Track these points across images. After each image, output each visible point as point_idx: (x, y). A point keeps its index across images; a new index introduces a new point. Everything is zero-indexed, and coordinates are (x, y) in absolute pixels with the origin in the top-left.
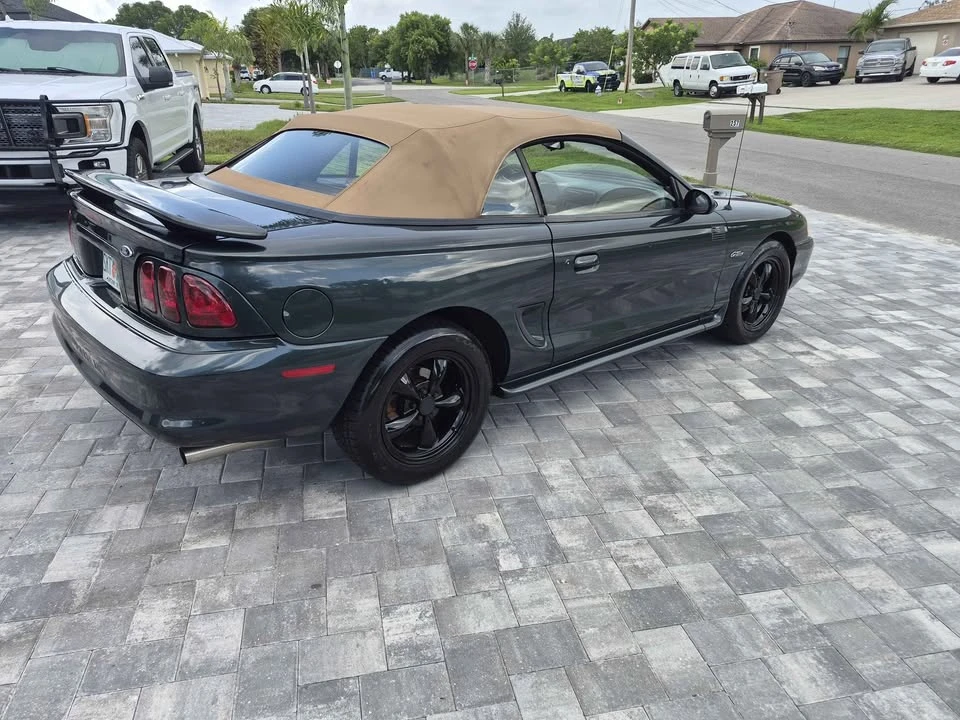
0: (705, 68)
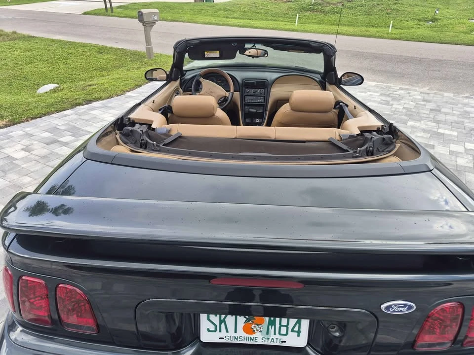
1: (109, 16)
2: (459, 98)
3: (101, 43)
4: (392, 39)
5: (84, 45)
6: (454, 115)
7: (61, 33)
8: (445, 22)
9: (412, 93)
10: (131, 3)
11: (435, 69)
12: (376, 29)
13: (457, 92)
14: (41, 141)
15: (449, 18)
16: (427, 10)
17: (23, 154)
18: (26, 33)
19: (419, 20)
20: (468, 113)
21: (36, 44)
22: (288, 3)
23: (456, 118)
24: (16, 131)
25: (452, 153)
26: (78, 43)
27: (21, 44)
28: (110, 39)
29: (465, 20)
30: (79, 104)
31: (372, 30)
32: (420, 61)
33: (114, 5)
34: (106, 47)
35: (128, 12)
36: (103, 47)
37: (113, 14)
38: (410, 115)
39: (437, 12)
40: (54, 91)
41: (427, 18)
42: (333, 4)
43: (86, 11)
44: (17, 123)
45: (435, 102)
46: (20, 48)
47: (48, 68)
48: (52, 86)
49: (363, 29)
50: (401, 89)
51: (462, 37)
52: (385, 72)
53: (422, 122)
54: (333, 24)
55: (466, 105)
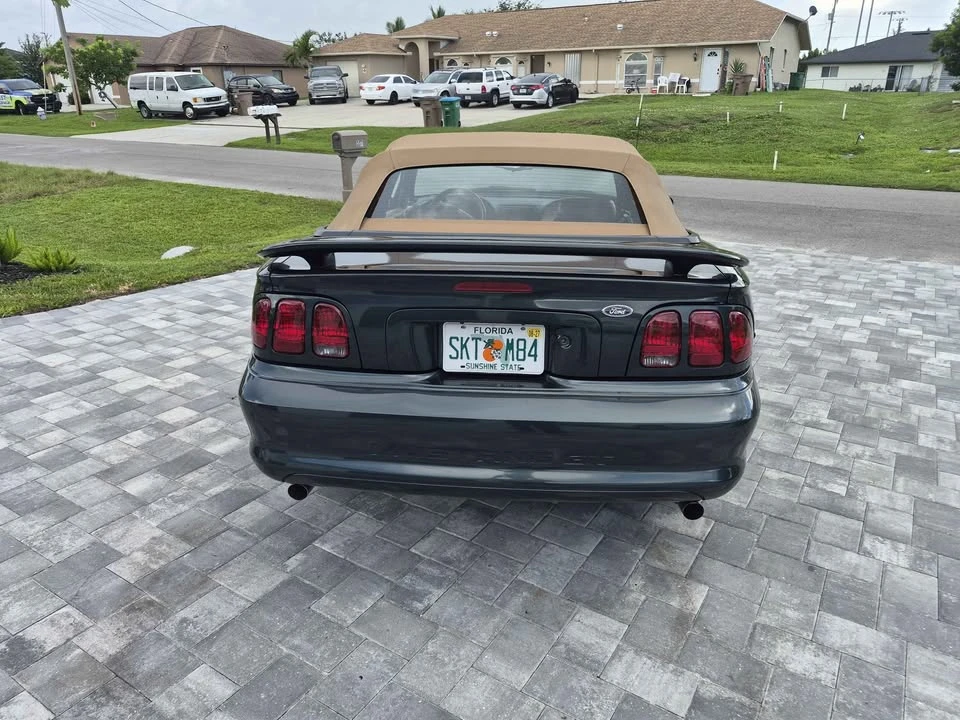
0: (173, 89)
1: (273, 149)
2: (878, 263)
3: (262, 190)
4: (776, 180)
5: (235, 192)
6: (859, 283)
7: (191, 175)
8: (878, 153)
9: (796, 256)
10: (311, 129)
11: (843, 223)
12: (749, 166)
13: (874, 255)
14: (188, 309)
15: (885, 147)
16: (845, 133)
17: (164, 324)
18: (130, 174)
19: (831, 151)
20: (884, 281)
21: (149, 191)
22: (592, 127)
23: (860, 287)
24: (147, 298)
25: (837, 327)
26: (223, 190)
27: (124, 191)
28: (277, 184)
29: (915, 150)
30: (241, 268)
31: (742, 168)
32: (820, 211)
33: (282, 132)
34: (272, 195)
35: (307, 143)
36: (266, 194)
37: (280, 146)
38: (784, 283)
39: (862, 137)
40: (192, 254)
41: (844, 148)
42: (674, 127)
43: (231, 141)
44: (146, 289)
45: (832, 268)
46: (122, 197)
47: (175, 225)
48: (187, 249)
49: (727, 165)
50: (777, 251)
51: (905, 177)
52: (756, 227)
53: (801, 292)
54: (674, 160)
55: (885, 271)
